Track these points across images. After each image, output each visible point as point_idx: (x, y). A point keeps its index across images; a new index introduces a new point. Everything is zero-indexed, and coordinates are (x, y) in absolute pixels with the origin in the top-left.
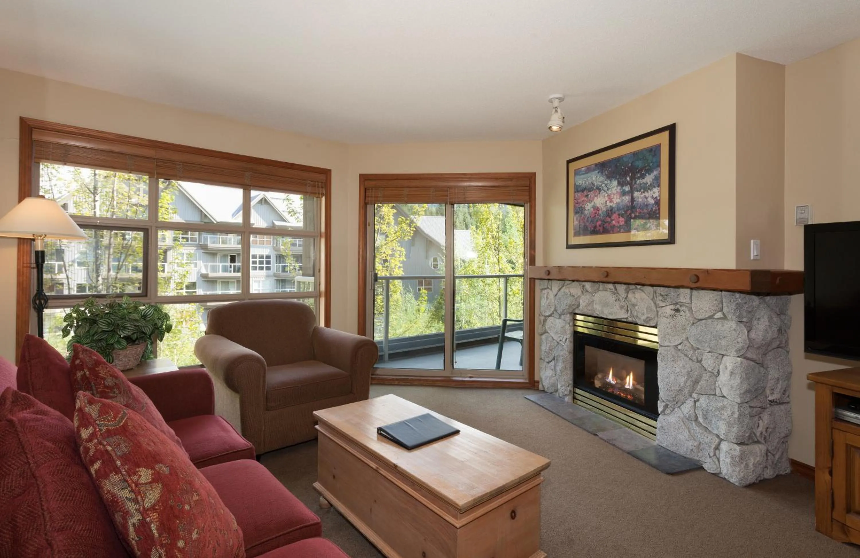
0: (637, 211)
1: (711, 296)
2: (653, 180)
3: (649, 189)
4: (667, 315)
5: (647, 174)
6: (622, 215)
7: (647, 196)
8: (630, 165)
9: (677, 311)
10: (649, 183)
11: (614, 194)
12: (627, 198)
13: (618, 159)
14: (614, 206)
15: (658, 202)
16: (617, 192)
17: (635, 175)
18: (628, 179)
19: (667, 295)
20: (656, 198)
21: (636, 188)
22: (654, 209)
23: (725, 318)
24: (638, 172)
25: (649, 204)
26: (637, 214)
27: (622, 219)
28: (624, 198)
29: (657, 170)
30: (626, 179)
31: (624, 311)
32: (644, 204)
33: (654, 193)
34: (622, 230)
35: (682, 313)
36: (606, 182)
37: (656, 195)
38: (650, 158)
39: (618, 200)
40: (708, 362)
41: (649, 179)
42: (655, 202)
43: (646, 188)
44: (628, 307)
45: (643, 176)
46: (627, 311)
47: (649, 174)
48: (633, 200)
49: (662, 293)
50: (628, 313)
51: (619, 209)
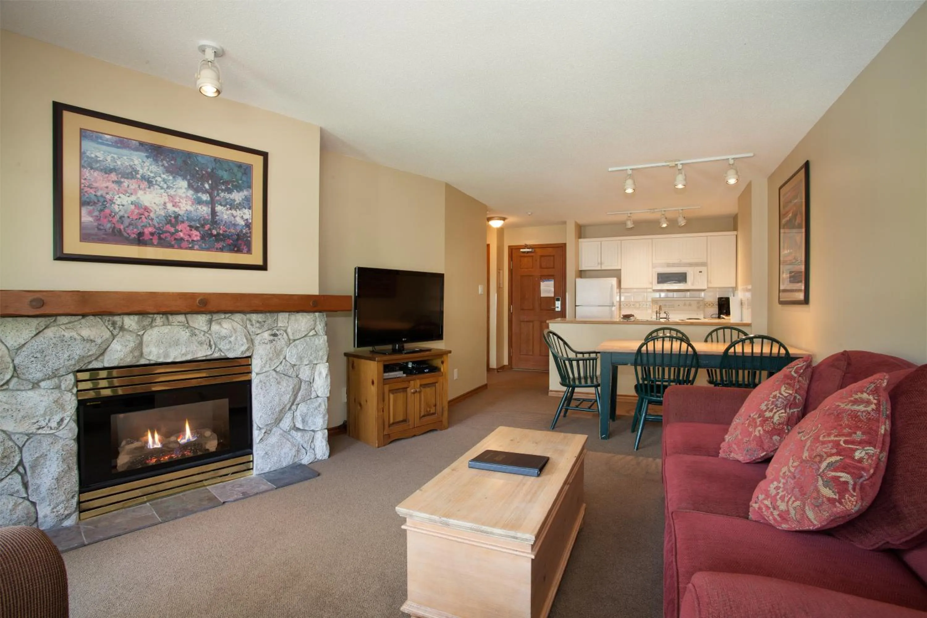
0: (219, 228)
1: (308, 317)
2: (243, 199)
3: (237, 208)
4: (266, 341)
5: (235, 191)
6: (197, 229)
7: (235, 215)
8: (209, 170)
9: (275, 335)
10: (237, 202)
11: (180, 197)
12: (205, 210)
13: (189, 155)
14: (181, 213)
15: (248, 225)
16: (187, 196)
17: (217, 185)
18: (207, 186)
19: (264, 322)
20: (247, 220)
21: (219, 200)
22: (244, 231)
23: (316, 334)
24: (223, 183)
25: (238, 225)
26: (221, 232)
27: (195, 232)
28: (199, 207)
29: (248, 191)
30: (203, 184)
31: (205, 347)
32: (231, 222)
33: (244, 213)
34: (196, 247)
35: (280, 337)
36: (164, 176)
37: (247, 216)
38: (239, 175)
39: (189, 208)
40: (305, 374)
41: (237, 196)
42: (245, 224)
43: (233, 206)
44: (210, 341)
45: (230, 191)
46: (210, 346)
47: (238, 192)
48: (214, 213)
49: (260, 320)
50: (211, 348)
51: (190, 219)
